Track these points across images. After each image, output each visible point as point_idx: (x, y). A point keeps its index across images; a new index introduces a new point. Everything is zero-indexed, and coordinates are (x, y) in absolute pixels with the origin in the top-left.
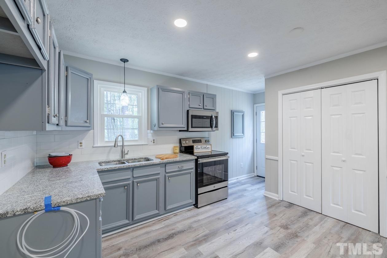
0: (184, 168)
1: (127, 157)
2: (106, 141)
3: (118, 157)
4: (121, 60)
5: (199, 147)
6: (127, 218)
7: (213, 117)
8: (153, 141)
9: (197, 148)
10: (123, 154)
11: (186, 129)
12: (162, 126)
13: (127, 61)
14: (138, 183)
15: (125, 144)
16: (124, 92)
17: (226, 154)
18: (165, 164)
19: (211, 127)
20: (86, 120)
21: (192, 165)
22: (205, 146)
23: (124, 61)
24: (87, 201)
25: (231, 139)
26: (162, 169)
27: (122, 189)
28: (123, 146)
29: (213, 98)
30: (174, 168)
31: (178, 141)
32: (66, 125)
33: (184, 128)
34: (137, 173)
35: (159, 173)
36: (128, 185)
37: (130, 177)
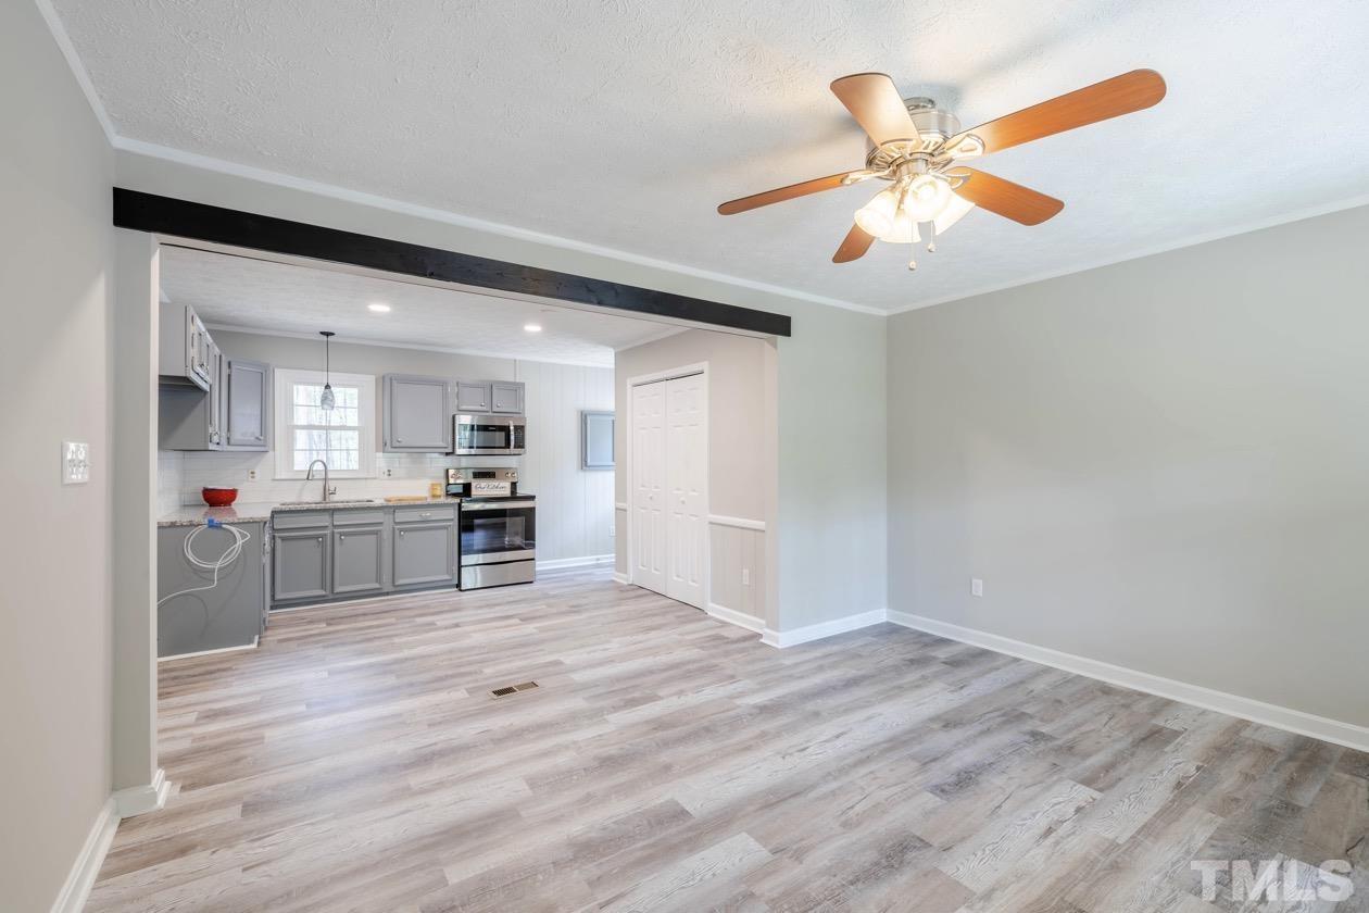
0: (433, 518)
1: (334, 499)
2: (296, 471)
4: (321, 332)
5: (483, 485)
6: (323, 587)
7: (512, 428)
8: (387, 473)
9: (478, 487)
10: (326, 492)
11: (450, 450)
12: (398, 444)
13: (333, 334)
14: (341, 534)
15: (330, 476)
16: (327, 387)
17: (532, 498)
18: (395, 509)
19: (508, 445)
20: (258, 434)
21: (453, 514)
22: (496, 484)
23: (328, 334)
24: (249, 522)
25: (581, 474)
26: (387, 516)
27: (314, 542)
28: (326, 480)
29: (516, 389)
30: (414, 516)
31: (443, 474)
32: (229, 443)
34: (339, 519)
35: (381, 523)
36: (324, 536)
37: (327, 524)
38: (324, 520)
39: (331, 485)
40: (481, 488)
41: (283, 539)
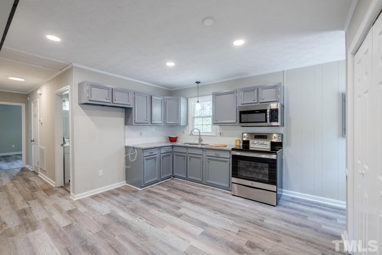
0: (221, 156)
1: (203, 142)
2: (195, 132)
3: (197, 142)
4: (196, 82)
5: (256, 142)
6: (185, 175)
8: (220, 134)
9: (253, 143)
10: (201, 140)
12: (215, 122)
13: (200, 82)
14: (189, 157)
16: (198, 102)
18: (206, 149)
19: (266, 121)
22: (262, 142)
23: (198, 83)
26: (204, 152)
27: (183, 158)
28: (200, 135)
30: (213, 153)
32: (166, 123)
33: (236, 123)
34: (190, 151)
35: (202, 154)
36: (184, 156)
37: (186, 152)
38: (184, 150)
39: (202, 138)
40: (255, 144)
41: (176, 155)
